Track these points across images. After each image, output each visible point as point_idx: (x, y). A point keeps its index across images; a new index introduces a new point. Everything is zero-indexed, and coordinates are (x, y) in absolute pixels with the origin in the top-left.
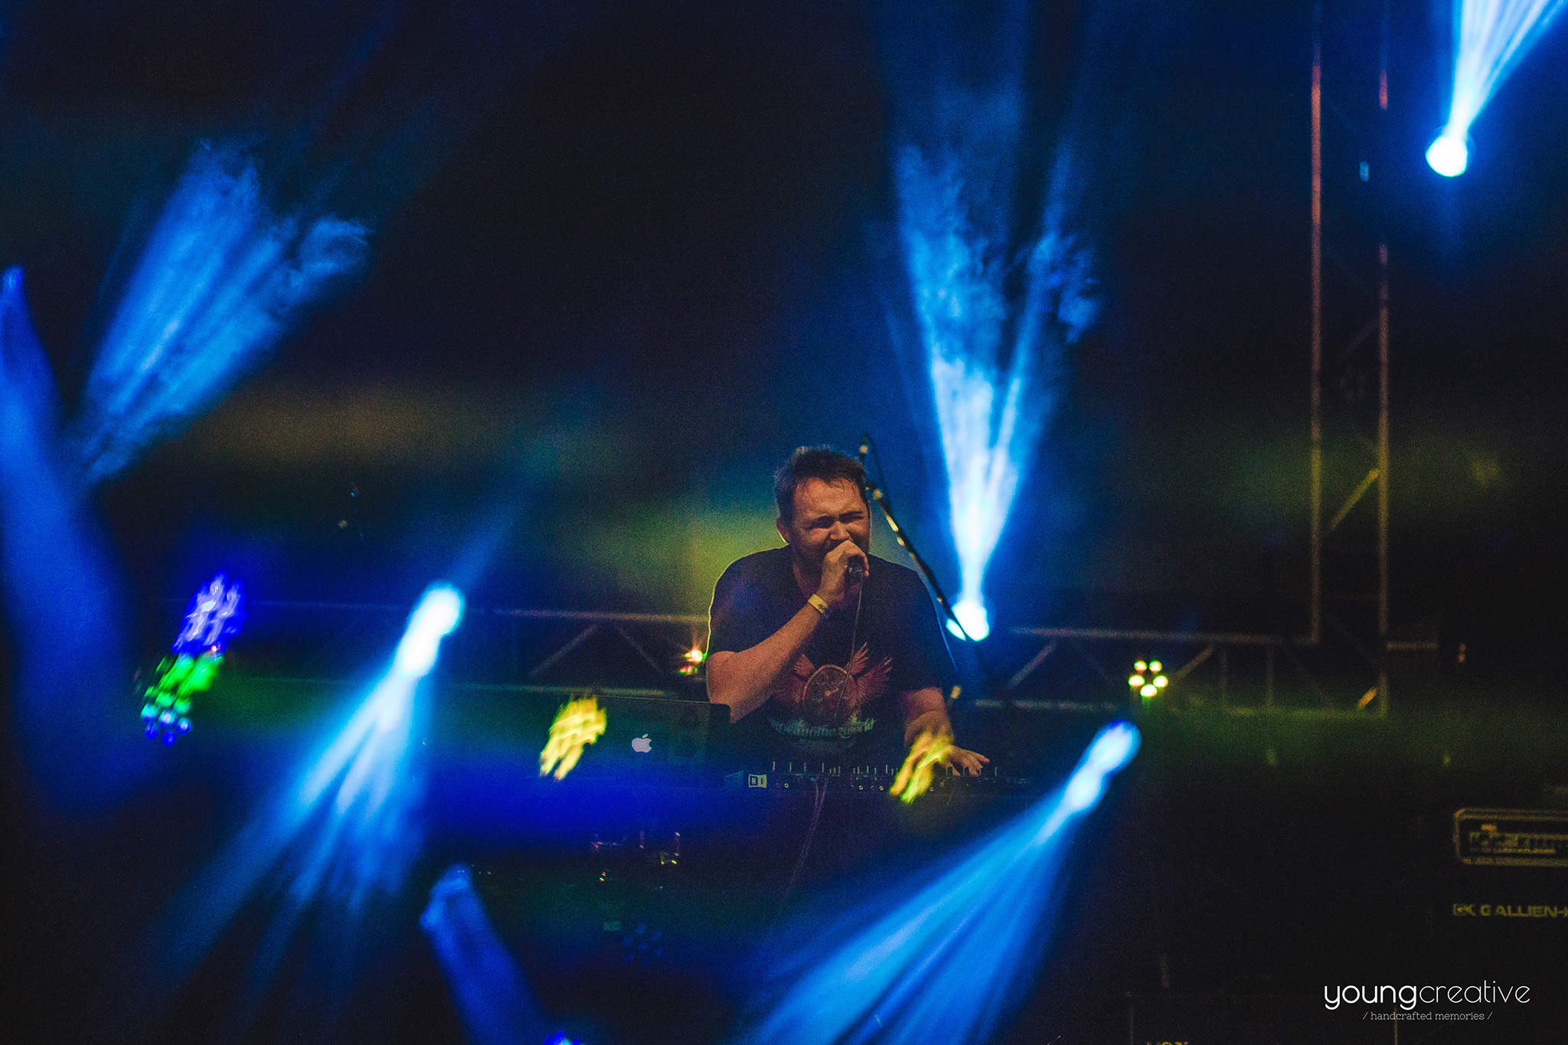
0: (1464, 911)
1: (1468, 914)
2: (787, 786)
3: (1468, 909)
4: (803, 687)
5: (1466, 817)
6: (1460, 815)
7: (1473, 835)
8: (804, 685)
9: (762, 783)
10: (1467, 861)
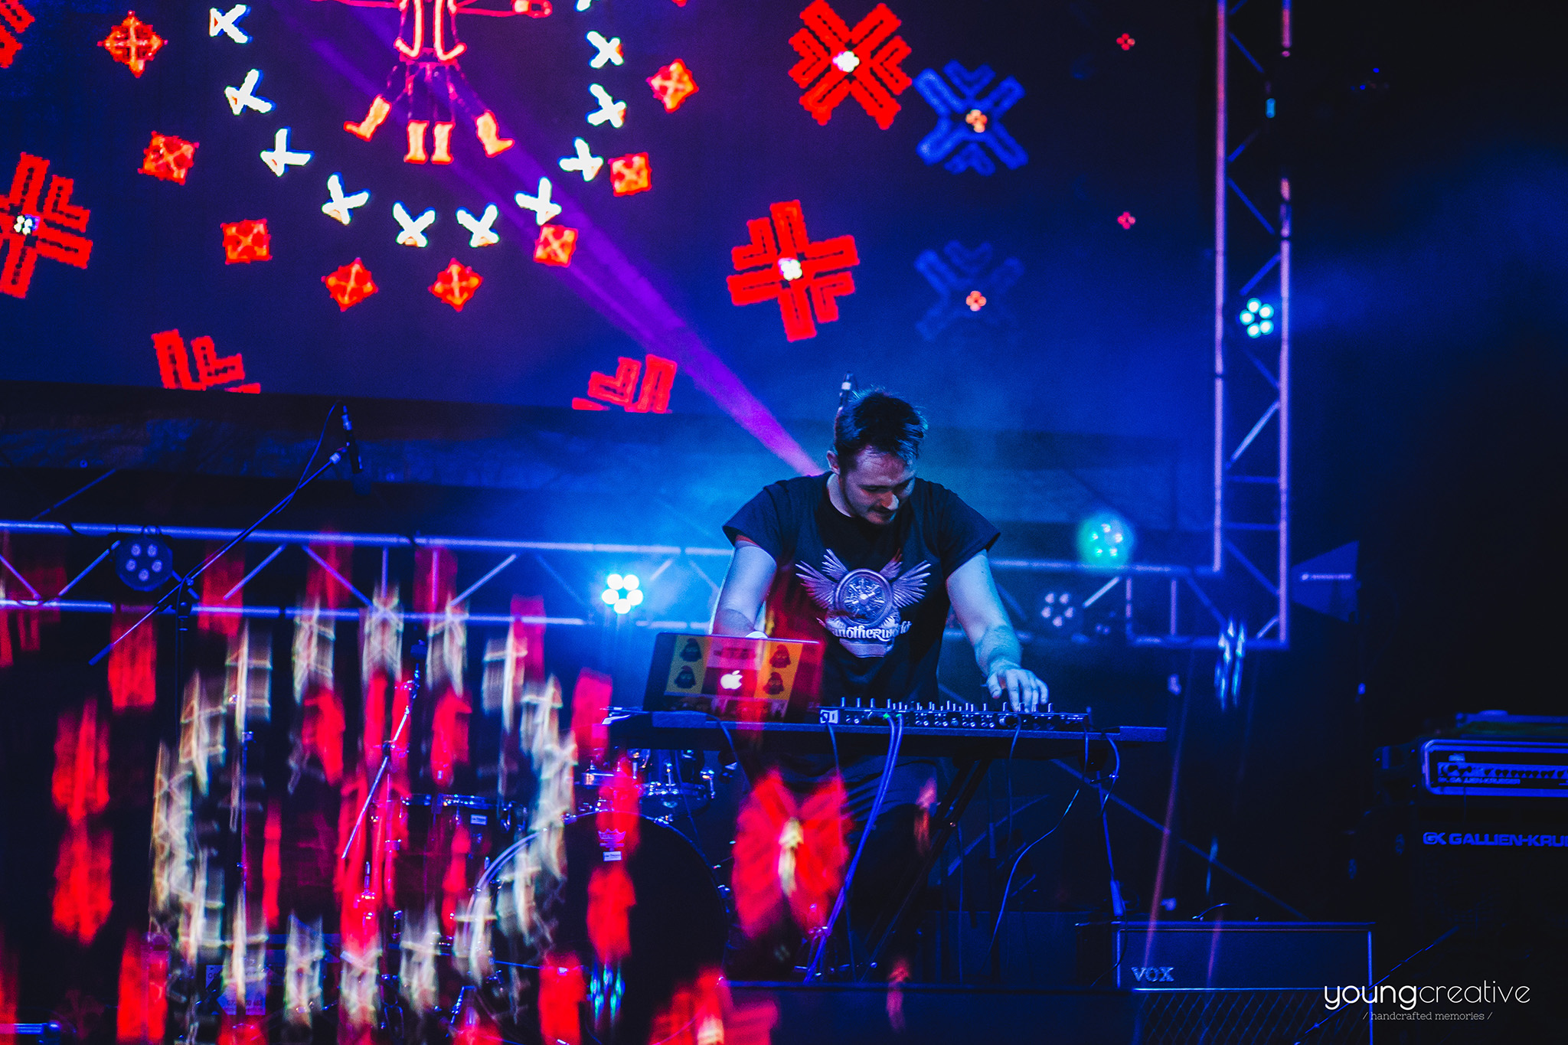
0: (1434, 840)
1: (1439, 844)
2: (857, 721)
3: (1439, 837)
4: (835, 591)
5: (1437, 748)
6: (1431, 746)
7: (1443, 766)
8: (837, 587)
9: (833, 719)
10: (1437, 791)
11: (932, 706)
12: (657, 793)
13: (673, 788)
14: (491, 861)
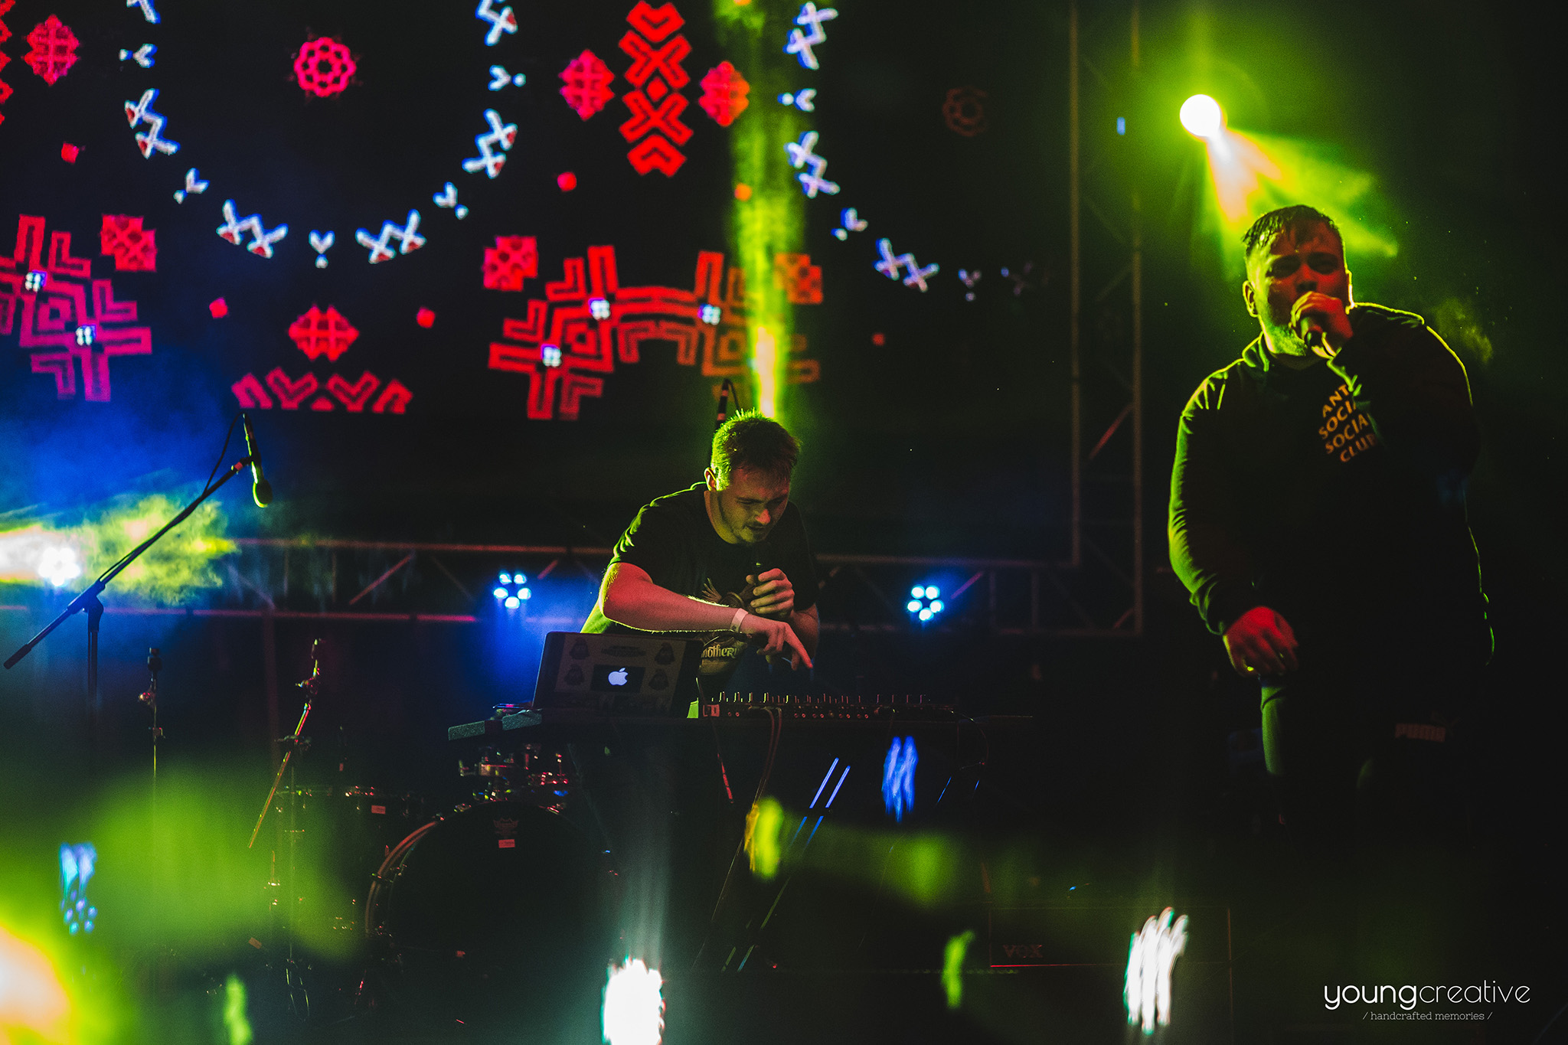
2: (738, 714)
9: (715, 711)
11: (809, 699)
12: (549, 783)
13: (563, 778)
14: (391, 849)
